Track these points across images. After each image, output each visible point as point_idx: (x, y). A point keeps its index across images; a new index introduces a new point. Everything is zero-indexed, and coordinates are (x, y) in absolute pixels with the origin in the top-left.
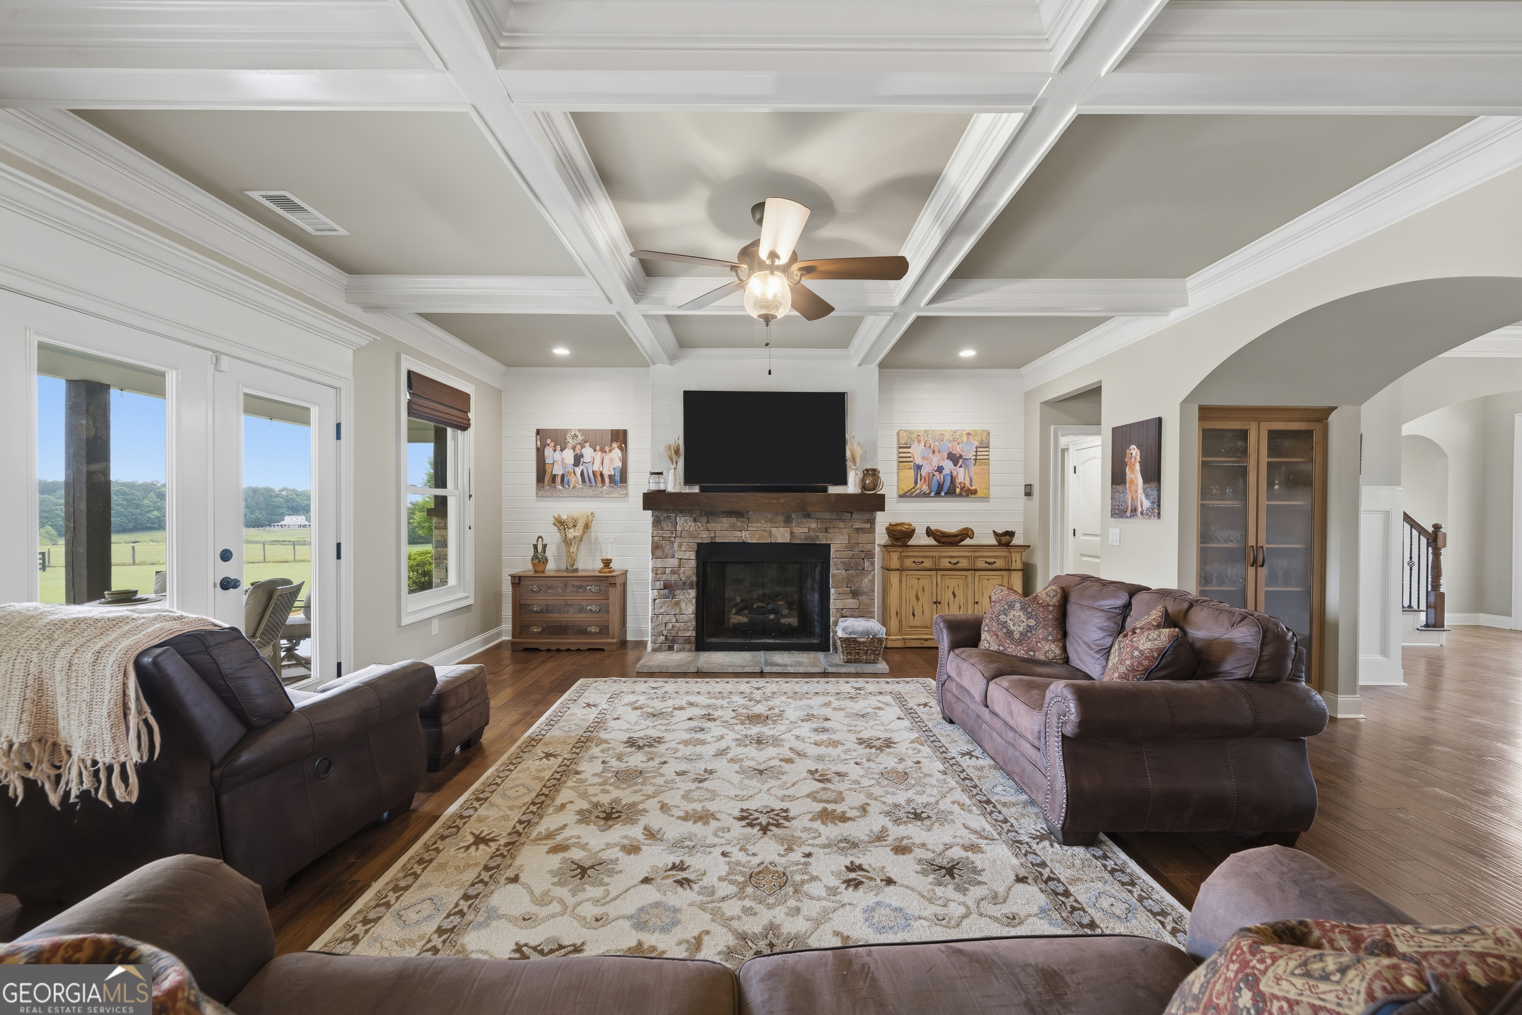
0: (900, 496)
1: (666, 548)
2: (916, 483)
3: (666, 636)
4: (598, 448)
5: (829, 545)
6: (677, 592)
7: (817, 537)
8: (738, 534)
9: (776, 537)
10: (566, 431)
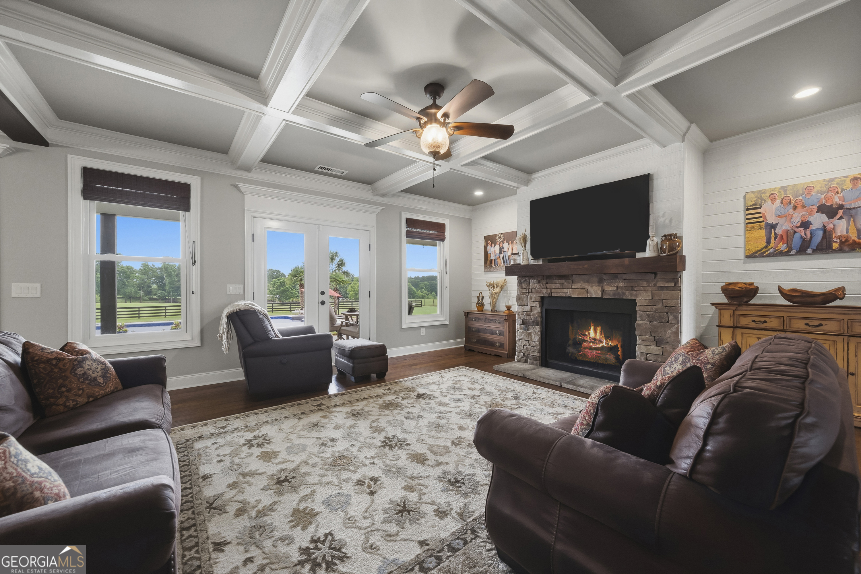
0: (748, 257)
1: (524, 299)
2: (768, 242)
3: (524, 354)
4: (509, 242)
5: (635, 300)
6: (530, 327)
7: (624, 294)
8: (566, 291)
9: (591, 294)
10: (496, 235)
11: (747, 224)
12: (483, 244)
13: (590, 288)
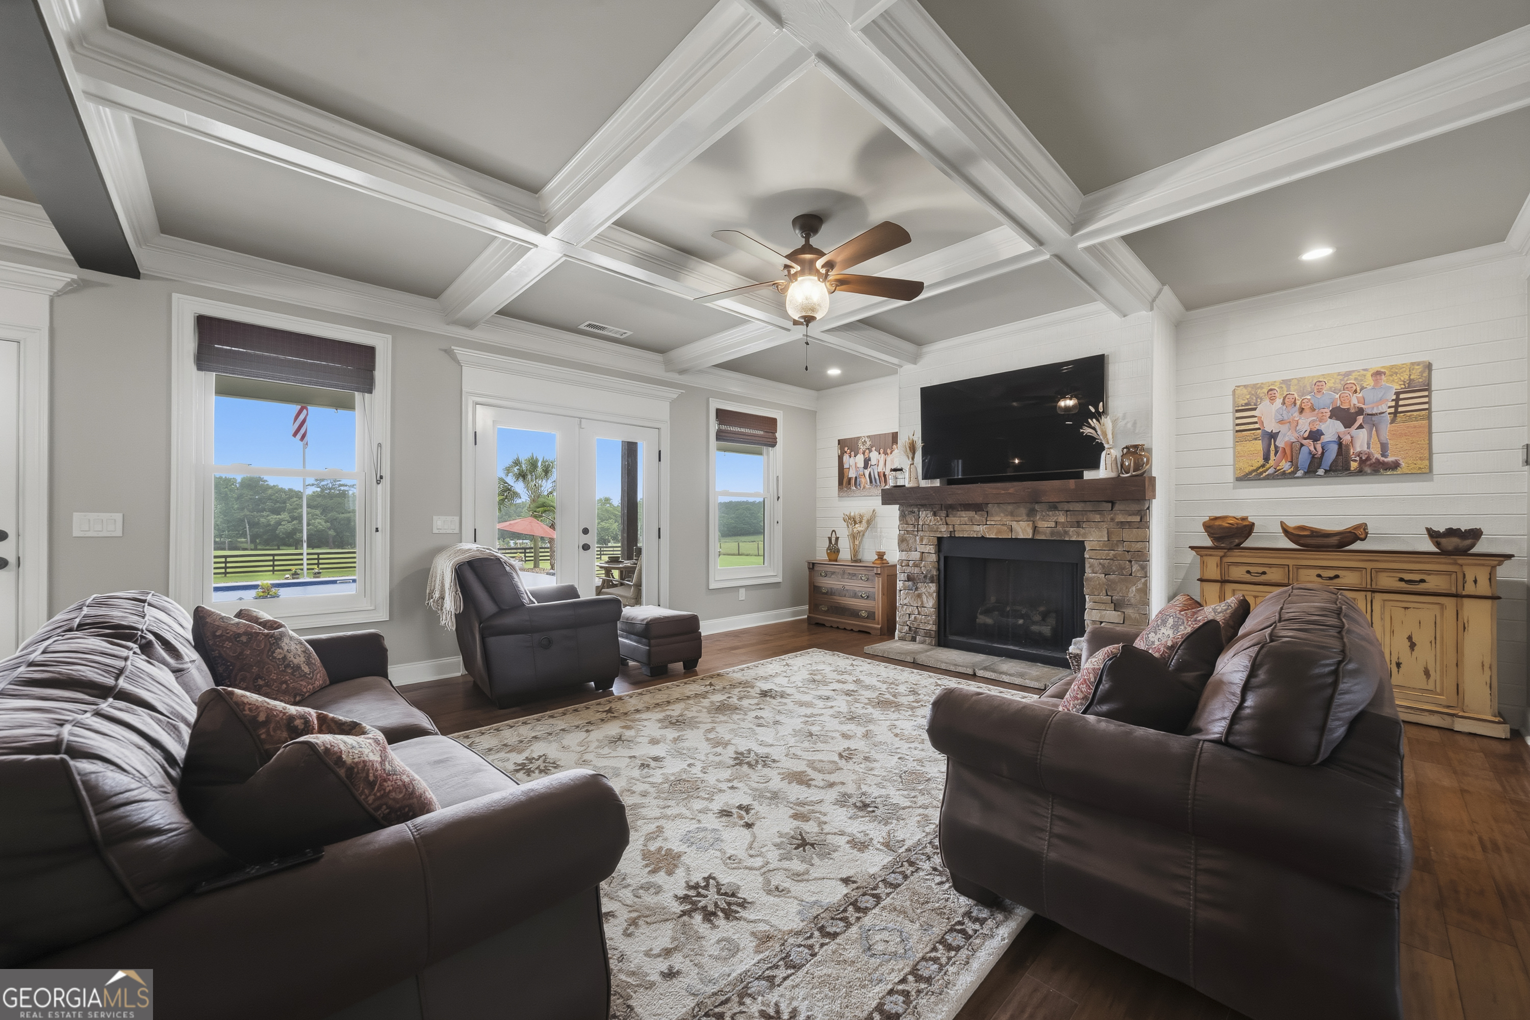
0: (1238, 479)
1: (910, 541)
2: (1267, 458)
3: (910, 628)
4: (882, 451)
5: (1083, 542)
6: (920, 585)
7: (1066, 533)
8: (976, 528)
9: (1017, 533)
10: (859, 438)
11: (1237, 431)
12: (835, 451)
13: (1014, 524)
